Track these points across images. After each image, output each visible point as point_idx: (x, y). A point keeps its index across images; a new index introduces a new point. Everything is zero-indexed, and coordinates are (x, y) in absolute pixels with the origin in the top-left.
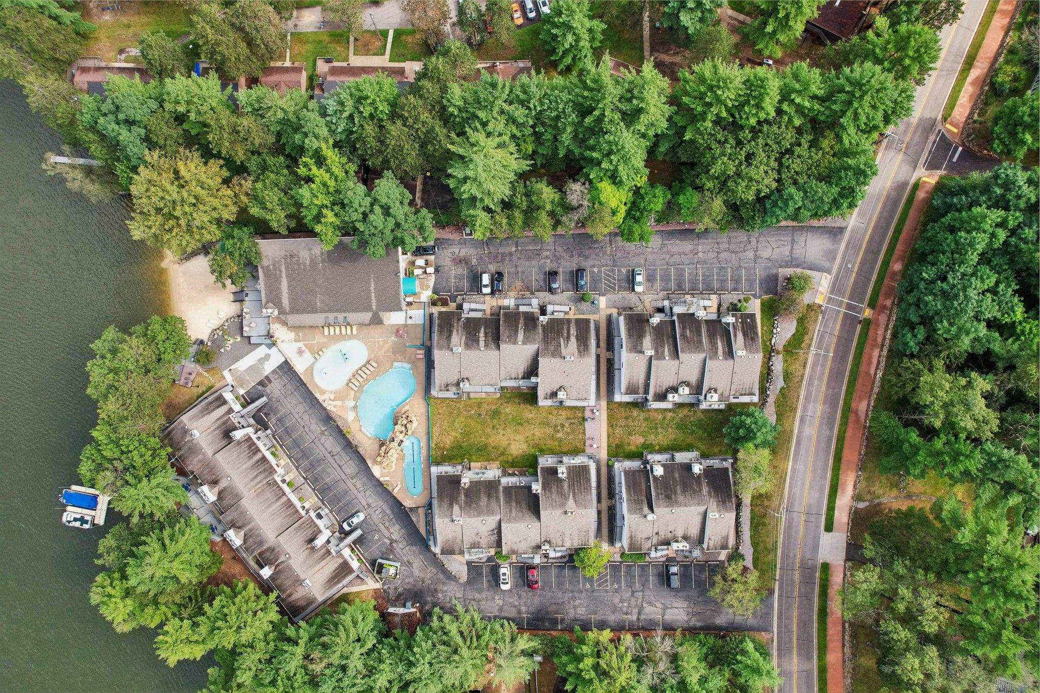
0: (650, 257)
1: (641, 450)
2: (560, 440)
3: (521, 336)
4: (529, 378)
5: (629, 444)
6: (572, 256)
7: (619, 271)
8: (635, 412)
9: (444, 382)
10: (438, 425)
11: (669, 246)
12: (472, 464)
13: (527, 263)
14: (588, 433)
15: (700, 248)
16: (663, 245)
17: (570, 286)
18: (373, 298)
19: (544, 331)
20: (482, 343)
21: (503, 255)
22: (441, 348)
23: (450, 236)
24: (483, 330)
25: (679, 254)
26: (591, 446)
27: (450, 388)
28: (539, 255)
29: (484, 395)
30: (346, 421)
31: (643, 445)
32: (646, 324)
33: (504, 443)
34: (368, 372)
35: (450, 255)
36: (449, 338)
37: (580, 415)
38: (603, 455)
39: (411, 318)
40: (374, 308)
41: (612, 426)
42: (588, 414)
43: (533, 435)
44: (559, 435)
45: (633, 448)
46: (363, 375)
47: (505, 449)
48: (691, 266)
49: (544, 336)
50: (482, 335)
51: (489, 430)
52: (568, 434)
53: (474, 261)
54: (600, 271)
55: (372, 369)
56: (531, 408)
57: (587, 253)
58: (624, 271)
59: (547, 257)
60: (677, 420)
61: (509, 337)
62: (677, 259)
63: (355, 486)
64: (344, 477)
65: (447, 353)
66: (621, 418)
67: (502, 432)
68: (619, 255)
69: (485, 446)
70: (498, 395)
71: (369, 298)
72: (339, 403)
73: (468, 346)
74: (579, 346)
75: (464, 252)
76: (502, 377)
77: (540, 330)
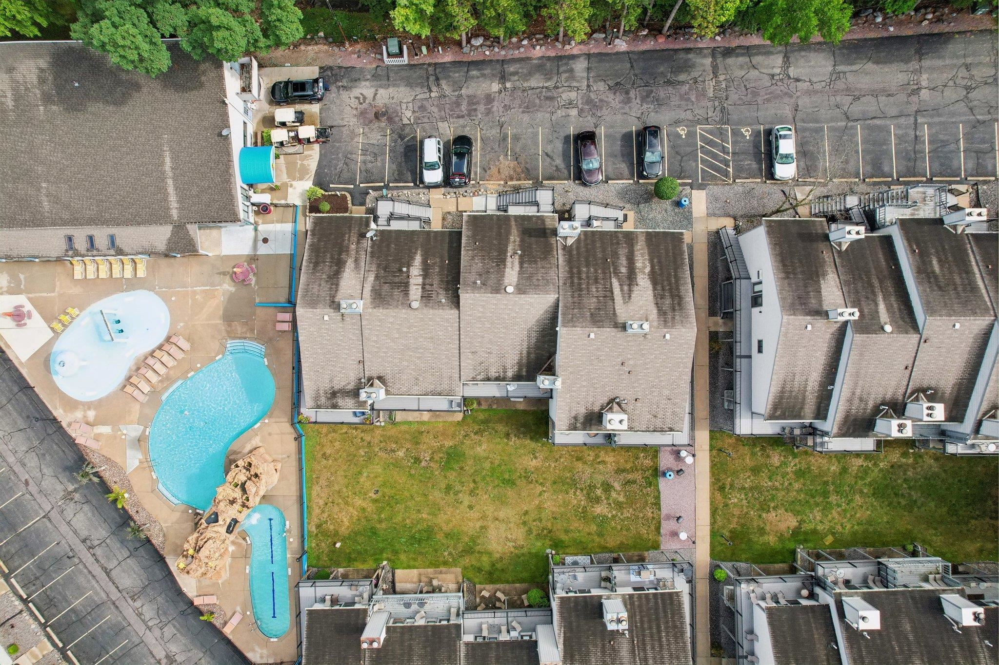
0: (804, 102)
1: (791, 546)
2: (602, 521)
3: (512, 273)
4: (530, 376)
5: (762, 531)
6: (628, 101)
7: (736, 133)
8: (776, 458)
9: (325, 385)
10: (323, 482)
11: (851, 78)
12: (399, 573)
13: (526, 118)
14: (668, 504)
15: (924, 79)
16: (837, 75)
17: (624, 167)
18: (171, 190)
19: (570, 261)
20: (415, 292)
21: (472, 101)
22: (312, 303)
23: (353, 61)
24: (418, 259)
25: (875, 94)
26: (675, 534)
27: (340, 402)
28: (550, 99)
29: (426, 417)
30: (121, 470)
31: (796, 532)
32: (822, 246)
33: (472, 526)
34: (171, 363)
35: (354, 103)
36: (334, 278)
37: (648, 462)
38: (702, 555)
39: (265, 241)
40: (175, 213)
41: (722, 489)
42: (666, 460)
43: (540, 508)
44: (600, 509)
45: (771, 540)
46: (158, 367)
47: (473, 539)
48: (902, 120)
49: (571, 272)
50: (415, 271)
51: (436, 495)
52: (619, 506)
53: (408, 116)
54: (691, 135)
55: (180, 355)
56: (533, 445)
57: (662, 93)
58: (747, 132)
59: (570, 104)
60: (875, 474)
61: (484, 274)
62: (869, 105)
63: (140, 615)
64: (115, 595)
65: (328, 315)
66: (744, 469)
67: (466, 500)
68: (734, 97)
69: (429, 533)
70: (459, 417)
71: (163, 190)
72: (105, 430)
73: (379, 298)
74: (658, 298)
75: (385, 96)
76: (467, 373)
77: (561, 258)
